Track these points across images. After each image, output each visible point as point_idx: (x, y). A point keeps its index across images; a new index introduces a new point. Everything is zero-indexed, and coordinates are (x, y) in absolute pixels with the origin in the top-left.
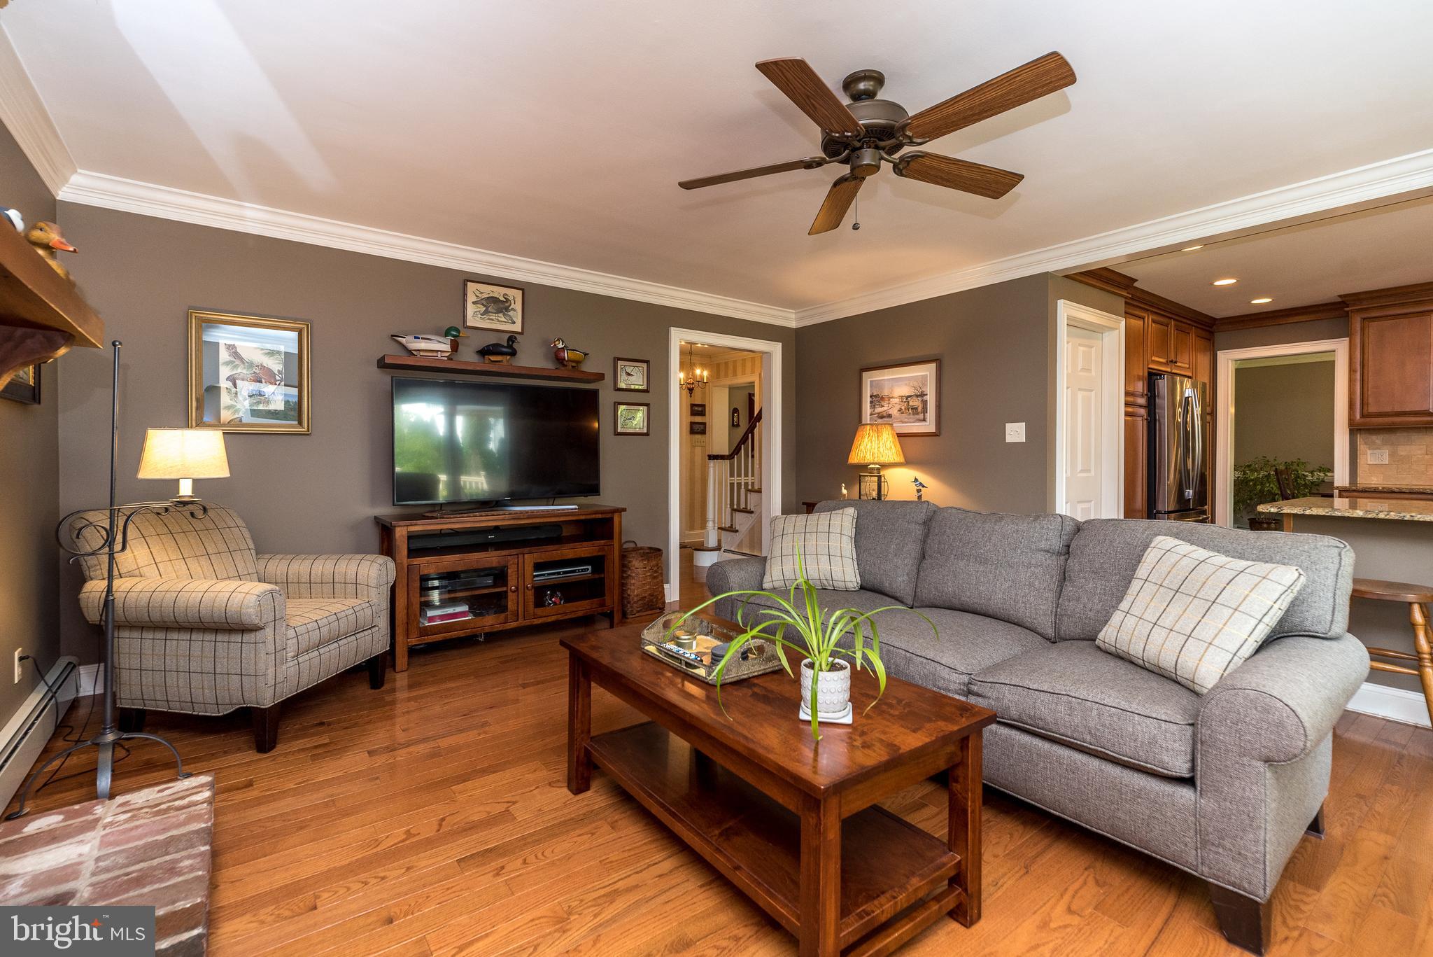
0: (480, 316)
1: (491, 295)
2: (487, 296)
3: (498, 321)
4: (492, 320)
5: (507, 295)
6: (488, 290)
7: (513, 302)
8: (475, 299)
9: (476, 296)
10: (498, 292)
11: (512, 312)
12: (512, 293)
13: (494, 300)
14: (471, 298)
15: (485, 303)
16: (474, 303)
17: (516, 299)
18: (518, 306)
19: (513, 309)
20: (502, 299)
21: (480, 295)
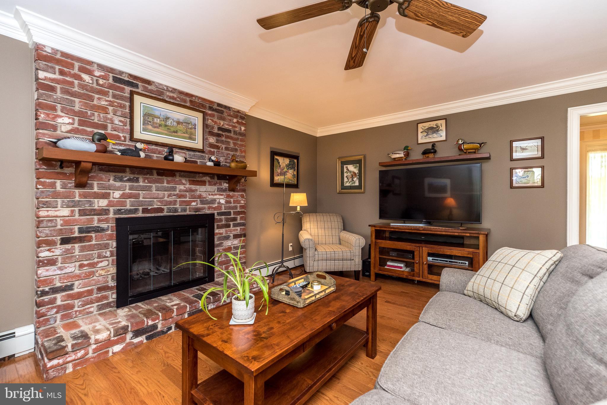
0: (424, 137)
1: (429, 127)
2: (428, 127)
3: (433, 137)
4: (430, 138)
5: (438, 124)
6: (427, 125)
7: (440, 126)
8: (422, 130)
9: (423, 129)
10: (433, 124)
11: (440, 131)
12: (439, 122)
13: (431, 128)
14: (420, 130)
15: (426, 131)
16: (421, 132)
17: (442, 125)
18: (443, 128)
19: (441, 130)
20: (435, 126)
21: (424, 128)
